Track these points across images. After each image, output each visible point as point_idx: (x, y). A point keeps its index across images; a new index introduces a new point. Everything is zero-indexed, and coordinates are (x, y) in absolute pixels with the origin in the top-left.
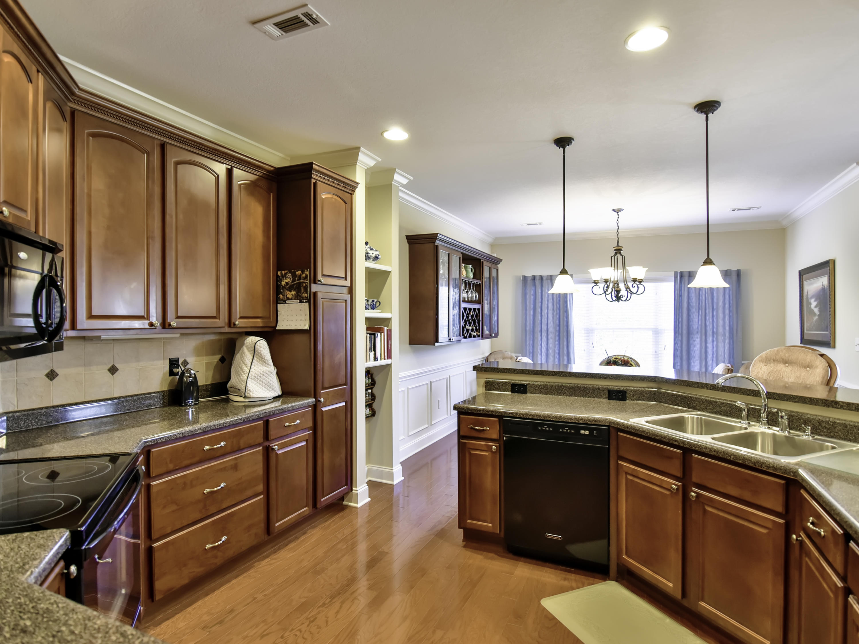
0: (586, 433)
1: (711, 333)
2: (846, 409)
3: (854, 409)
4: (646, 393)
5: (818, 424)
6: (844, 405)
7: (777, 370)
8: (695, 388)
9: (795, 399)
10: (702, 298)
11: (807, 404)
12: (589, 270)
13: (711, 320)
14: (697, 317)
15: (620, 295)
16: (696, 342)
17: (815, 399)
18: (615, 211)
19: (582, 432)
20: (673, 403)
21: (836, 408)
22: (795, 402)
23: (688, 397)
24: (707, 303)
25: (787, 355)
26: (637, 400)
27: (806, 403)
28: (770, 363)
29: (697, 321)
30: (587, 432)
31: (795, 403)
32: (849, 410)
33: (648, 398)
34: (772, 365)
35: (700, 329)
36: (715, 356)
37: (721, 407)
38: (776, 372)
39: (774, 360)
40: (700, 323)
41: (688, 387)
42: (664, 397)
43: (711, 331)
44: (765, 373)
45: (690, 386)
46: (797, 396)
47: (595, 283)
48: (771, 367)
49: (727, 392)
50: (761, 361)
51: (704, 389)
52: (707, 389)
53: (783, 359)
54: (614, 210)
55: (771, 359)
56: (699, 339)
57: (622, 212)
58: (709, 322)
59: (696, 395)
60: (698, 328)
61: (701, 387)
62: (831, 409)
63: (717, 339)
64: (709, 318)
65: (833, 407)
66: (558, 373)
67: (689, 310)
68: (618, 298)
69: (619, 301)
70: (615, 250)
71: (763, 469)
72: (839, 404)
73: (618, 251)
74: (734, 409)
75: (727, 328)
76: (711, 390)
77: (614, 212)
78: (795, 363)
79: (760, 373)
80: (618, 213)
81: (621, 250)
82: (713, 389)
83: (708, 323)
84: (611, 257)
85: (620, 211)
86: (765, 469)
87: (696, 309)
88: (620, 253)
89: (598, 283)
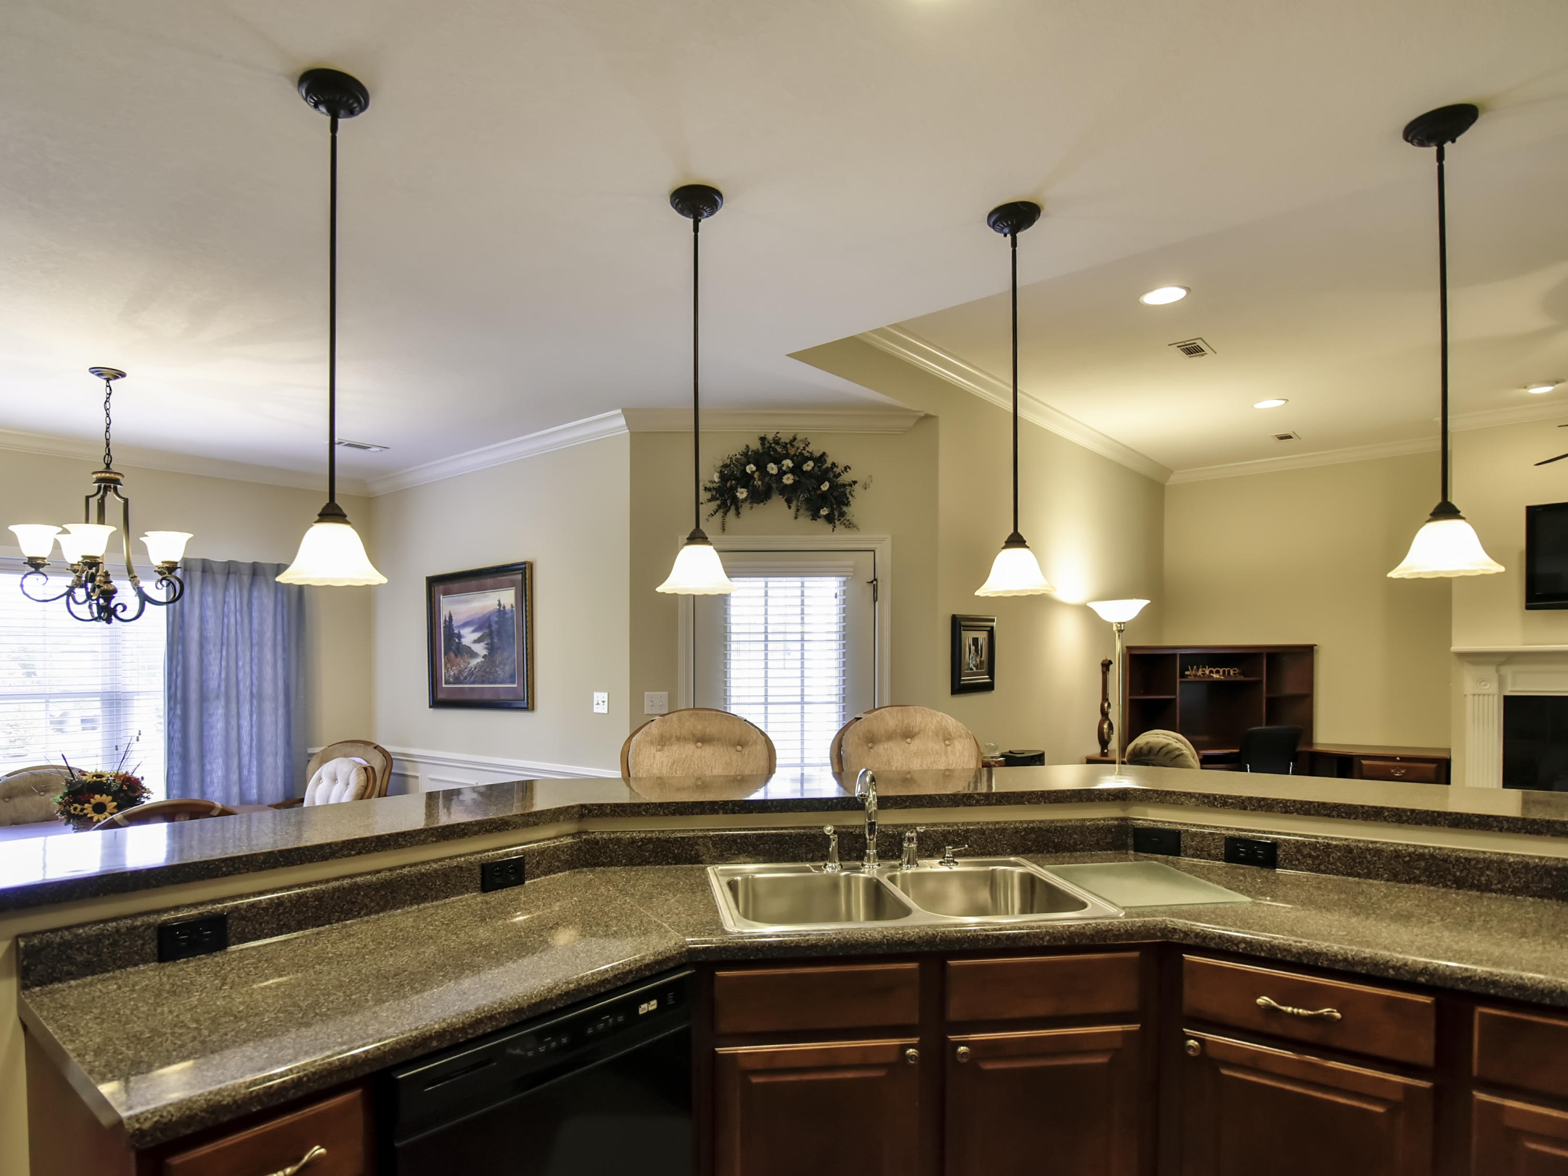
0: (651, 1008)
1: (248, 697)
2: (983, 805)
3: (994, 802)
4: (563, 851)
5: (942, 838)
6: (982, 798)
7: (687, 757)
8: (695, 816)
9: (905, 802)
10: (229, 621)
11: (925, 807)
12: (12, 528)
13: (248, 669)
14: (218, 662)
15: (112, 606)
16: (214, 718)
17: (937, 797)
18: (100, 375)
19: (644, 1008)
20: (631, 860)
21: (969, 805)
22: (905, 807)
23: (676, 839)
24: (239, 631)
25: (699, 727)
26: (545, 874)
27: (923, 806)
28: (671, 744)
29: (217, 671)
30: (653, 1005)
31: (905, 810)
32: (988, 805)
33: (567, 862)
34: (675, 748)
35: (223, 688)
36: (254, 743)
37: (759, 846)
38: (685, 760)
39: (678, 739)
40: (223, 676)
41: (678, 817)
42: (605, 852)
43: (248, 693)
44: (665, 764)
45: (681, 814)
46: (908, 796)
47: (32, 565)
48: (677, 751)
49: (772, 812)
50: (652, 743)
51: (718, 813)
52: (726, 812)
53: (694, 735)
54: (98, 371)
55: (671, 737)
56: (221, 711)
57: (120, 381)
58: (245, 672)
59: (693, 831)
60: (219, 686)
61: (710, 810)
62: (961, 808)
63: (260, 707)
64: (244, 664)
65: (966, 805)
66: (341, 849)
67: (202, 647)
68: (107, 613)
69: (109, 621)
70: (99, 480)
71: (1108, 942)
72: (974, 798)
73: (108, 483)
74: (786, 843)
75: (281, 684)
76: (734, 813)
77: (94, 377)
78: (718, 740)
79: (655, 765)
80: (108, 380)
81: (117, 482)
82: (739, 812)
83: (241, 675)
84: (87, 498)
85: (116, 378)
86: (1111, 942)
87: (215, 645)
88: (115, 490)
89: (43, 565)
